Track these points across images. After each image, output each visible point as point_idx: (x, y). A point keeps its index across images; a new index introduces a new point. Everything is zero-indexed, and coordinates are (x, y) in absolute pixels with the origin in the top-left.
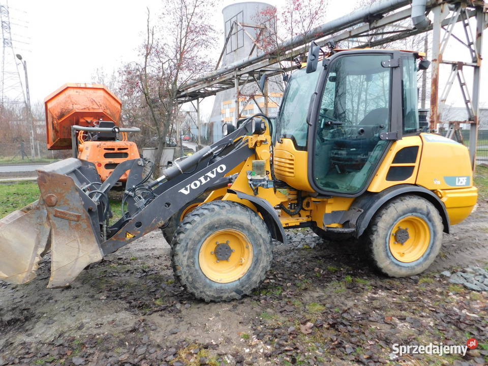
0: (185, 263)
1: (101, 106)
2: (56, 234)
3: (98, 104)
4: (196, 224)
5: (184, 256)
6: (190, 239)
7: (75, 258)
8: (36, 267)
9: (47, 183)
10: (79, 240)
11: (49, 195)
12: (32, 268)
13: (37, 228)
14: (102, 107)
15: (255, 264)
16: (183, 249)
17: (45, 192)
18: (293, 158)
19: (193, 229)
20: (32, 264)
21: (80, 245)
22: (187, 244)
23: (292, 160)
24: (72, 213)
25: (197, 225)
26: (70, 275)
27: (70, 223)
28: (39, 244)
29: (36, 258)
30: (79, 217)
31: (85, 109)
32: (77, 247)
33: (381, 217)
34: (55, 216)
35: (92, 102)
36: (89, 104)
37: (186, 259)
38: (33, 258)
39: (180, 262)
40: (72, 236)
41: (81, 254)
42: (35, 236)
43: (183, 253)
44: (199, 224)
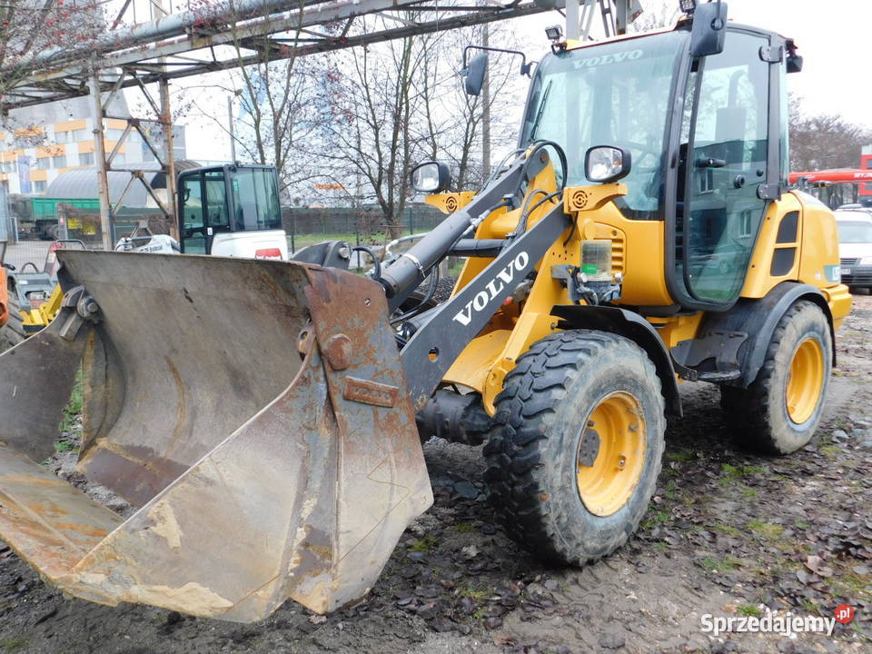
0: (558, 483)
2: (348, 451)
4: (573, 388)
5: (557, 466)
6: (567, 424)
7: (383, 512)
8: (298, 558)
9: (332, 303)
10: (393, 460)
11: (336, 337)
12: (288, 565)
13: (303, 442)
15: (650, 463)
16: (554, 449)
17: (326, 330)
18: (620, 235)
19: (568, 401)
20: (288, 552)
21: (395, 471)
22: (563, 434)
23: (620, 241)
24: (381, 385)
25: (576, 389)
26: (373, 563)
27: (376, 414)
28: (306, 488)
29: (299, 530)
30: (393, 394)
32: (389, 479)
33: (778, 343)
34: (346, 398)
37: (560, 473)
38: (293, 534)
39: (548, 481)
40: (381, 453)
41: (396, 500)
42: (297, 465)
43: (554, 459)
44: (577, 385)
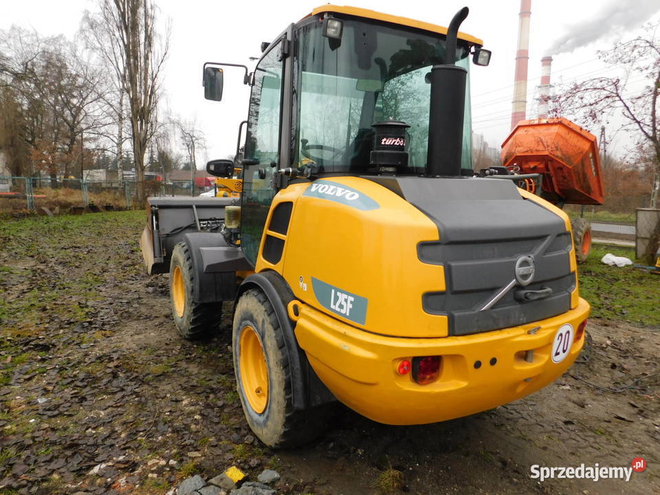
1: (548, 146)
3: (545, 144)
14: (549, 148)
31: (527, 151)
35: (538, 142)
36: (533, 146)
